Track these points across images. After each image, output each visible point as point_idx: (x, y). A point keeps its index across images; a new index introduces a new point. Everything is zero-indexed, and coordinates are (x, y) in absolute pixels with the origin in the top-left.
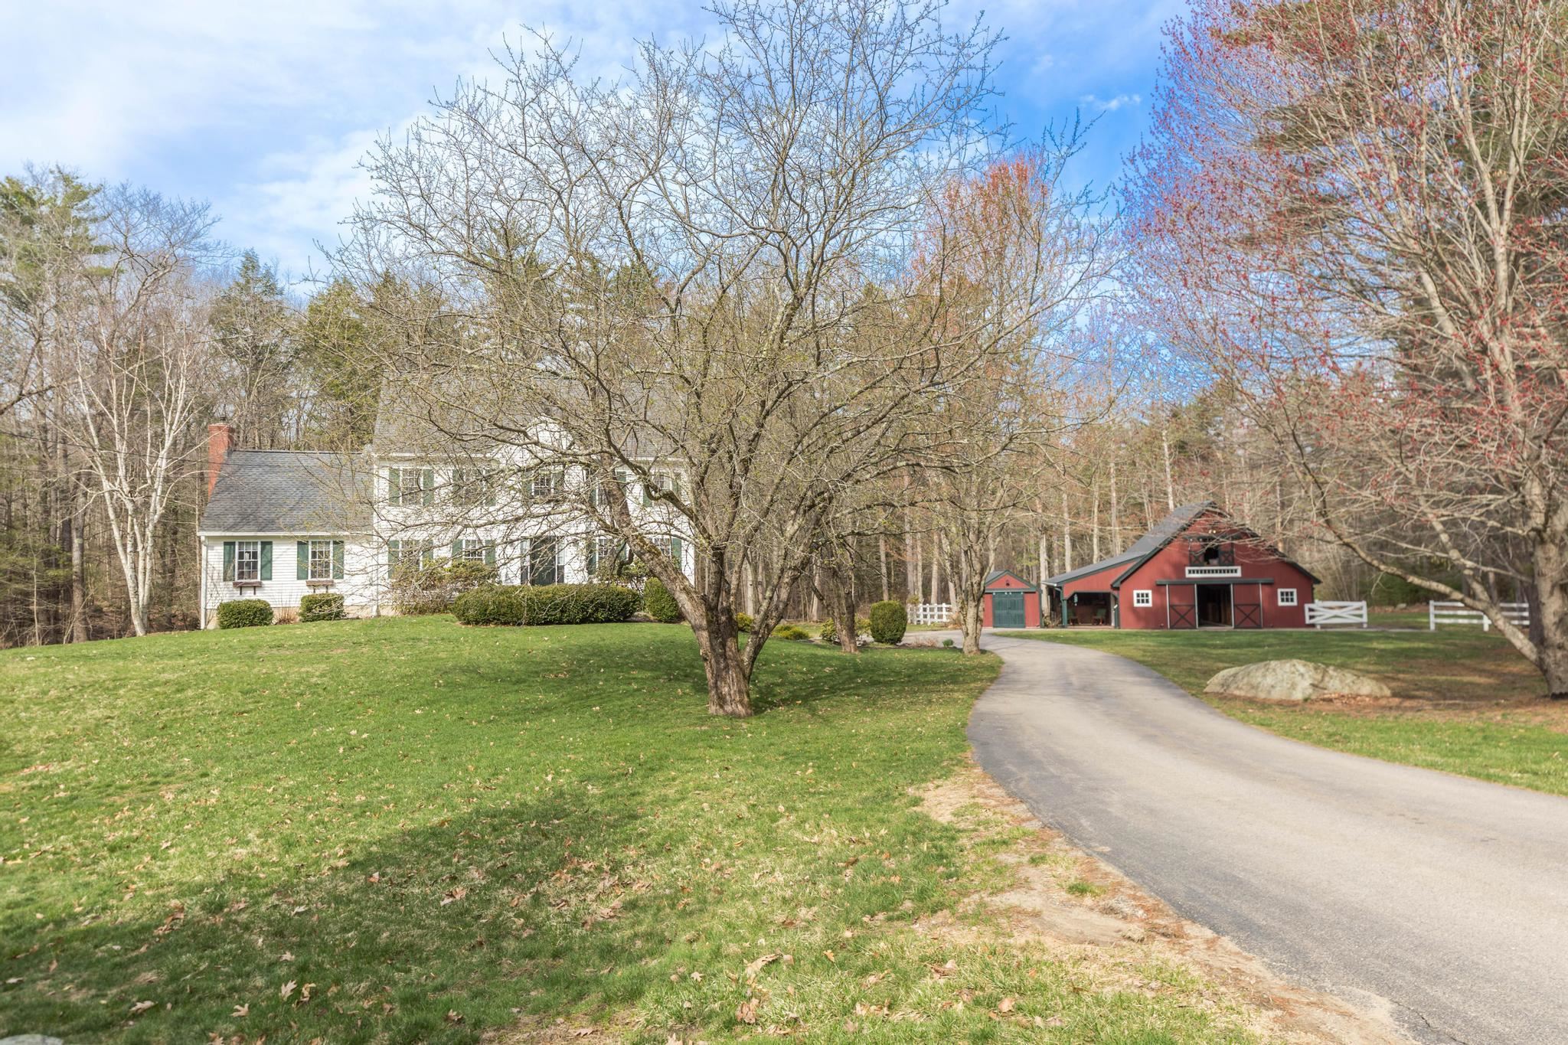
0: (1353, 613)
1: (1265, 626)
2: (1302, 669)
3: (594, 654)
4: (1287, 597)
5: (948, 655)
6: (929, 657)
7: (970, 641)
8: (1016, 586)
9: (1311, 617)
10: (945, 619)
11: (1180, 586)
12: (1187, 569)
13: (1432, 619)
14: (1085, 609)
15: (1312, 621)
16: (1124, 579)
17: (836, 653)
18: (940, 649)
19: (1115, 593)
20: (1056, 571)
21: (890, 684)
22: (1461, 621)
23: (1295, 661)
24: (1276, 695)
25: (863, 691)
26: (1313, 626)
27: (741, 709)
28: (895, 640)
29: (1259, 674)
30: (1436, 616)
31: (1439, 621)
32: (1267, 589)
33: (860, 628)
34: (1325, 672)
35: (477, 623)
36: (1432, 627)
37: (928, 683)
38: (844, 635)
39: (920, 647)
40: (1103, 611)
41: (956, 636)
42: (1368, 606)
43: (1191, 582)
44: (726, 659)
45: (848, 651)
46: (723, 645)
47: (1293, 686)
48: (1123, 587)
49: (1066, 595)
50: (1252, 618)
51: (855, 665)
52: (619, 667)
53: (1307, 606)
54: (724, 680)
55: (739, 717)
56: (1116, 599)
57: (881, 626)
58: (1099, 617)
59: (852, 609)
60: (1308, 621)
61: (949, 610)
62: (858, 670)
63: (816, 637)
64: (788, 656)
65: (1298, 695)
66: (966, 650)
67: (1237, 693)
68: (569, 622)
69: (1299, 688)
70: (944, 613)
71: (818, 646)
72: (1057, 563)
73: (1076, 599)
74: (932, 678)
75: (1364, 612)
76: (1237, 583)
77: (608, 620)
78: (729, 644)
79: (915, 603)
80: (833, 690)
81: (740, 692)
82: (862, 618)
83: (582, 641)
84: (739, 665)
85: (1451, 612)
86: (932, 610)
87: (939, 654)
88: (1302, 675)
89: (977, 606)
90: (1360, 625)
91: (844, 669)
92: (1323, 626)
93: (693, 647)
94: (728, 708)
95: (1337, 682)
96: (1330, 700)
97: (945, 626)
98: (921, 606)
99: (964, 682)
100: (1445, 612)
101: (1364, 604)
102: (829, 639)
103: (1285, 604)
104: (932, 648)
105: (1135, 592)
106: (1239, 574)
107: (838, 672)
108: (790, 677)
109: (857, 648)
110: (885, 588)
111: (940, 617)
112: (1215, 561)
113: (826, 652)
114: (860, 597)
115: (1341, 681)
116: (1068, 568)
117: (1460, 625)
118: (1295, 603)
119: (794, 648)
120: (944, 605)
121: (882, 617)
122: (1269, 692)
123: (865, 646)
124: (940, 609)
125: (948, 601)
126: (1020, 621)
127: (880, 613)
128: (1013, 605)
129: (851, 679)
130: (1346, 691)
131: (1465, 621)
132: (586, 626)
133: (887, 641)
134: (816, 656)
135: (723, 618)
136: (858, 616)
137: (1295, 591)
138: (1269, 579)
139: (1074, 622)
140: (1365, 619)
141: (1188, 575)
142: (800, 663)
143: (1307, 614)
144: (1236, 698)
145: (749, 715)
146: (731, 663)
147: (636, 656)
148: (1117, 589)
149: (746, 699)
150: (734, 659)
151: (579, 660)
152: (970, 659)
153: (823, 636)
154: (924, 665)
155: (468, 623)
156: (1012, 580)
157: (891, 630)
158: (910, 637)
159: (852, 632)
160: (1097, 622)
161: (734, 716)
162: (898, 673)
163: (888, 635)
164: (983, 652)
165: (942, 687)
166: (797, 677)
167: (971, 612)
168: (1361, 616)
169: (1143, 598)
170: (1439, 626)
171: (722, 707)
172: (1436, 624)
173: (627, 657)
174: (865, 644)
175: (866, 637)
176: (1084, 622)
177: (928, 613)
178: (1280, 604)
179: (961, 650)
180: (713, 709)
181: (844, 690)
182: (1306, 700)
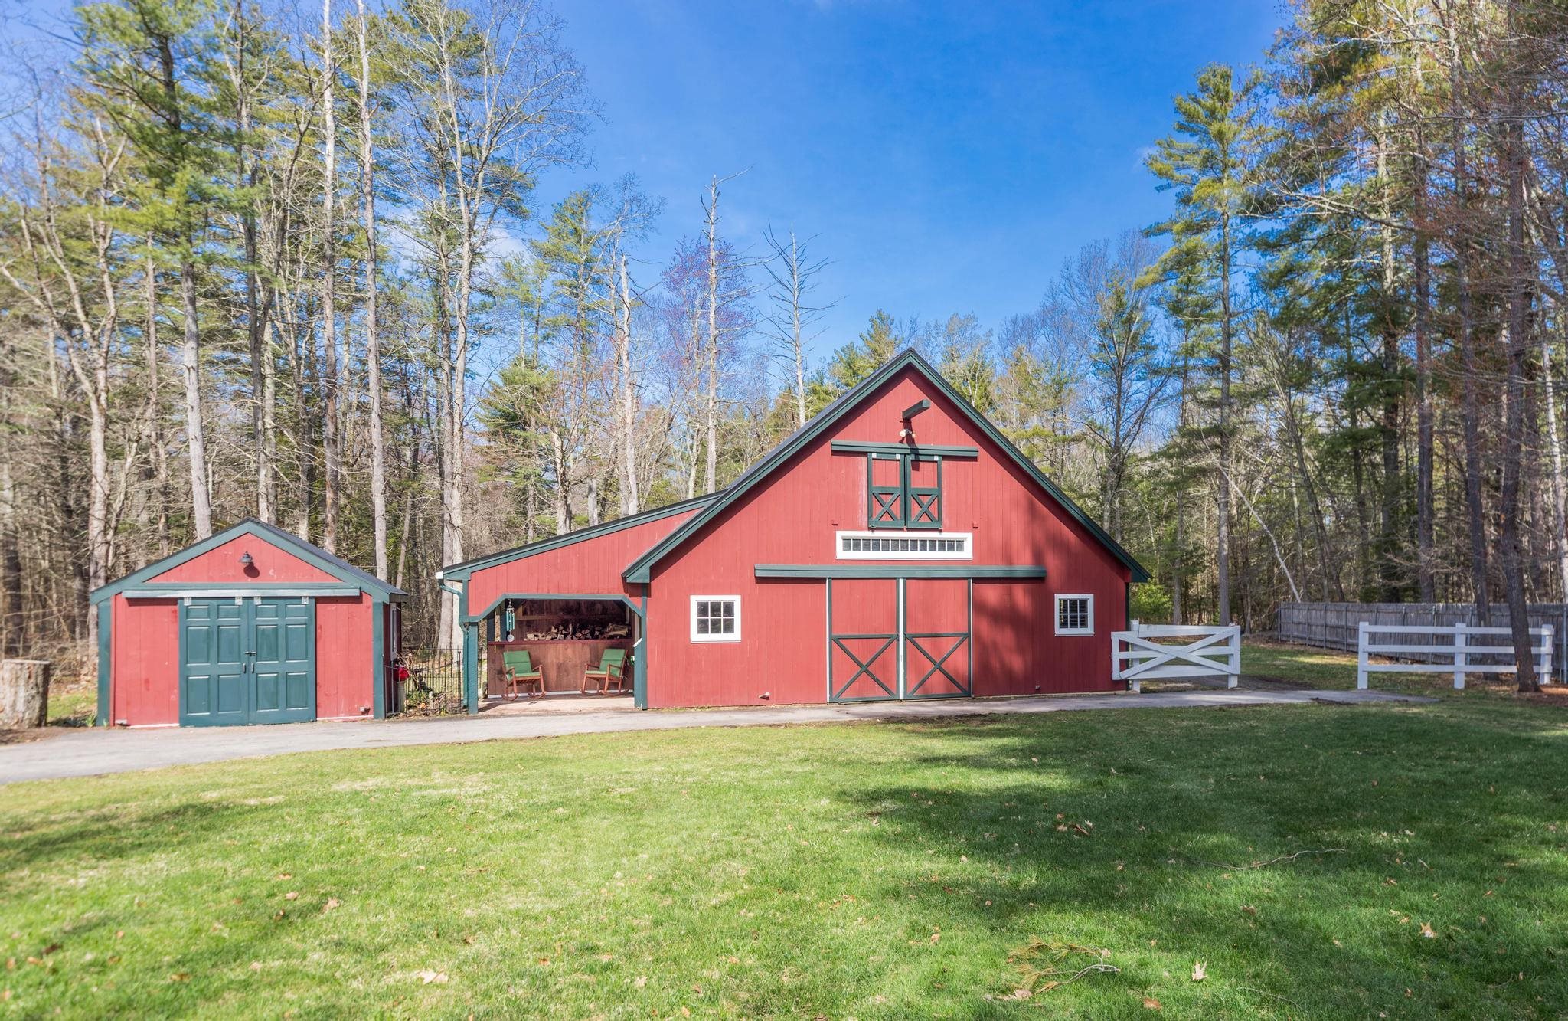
0: (1210, 652)
4: (1075, 614)
8: (285, 576)
9: (1123, 665)
12: (841, 538)
13: (1363, 664)
15: (1126, 674)
16: (660, 562)
19: (638, 602)
26: (1125, 684)
31: (1380, 666)
32: (1030, 591)
36: (1363, 682)
43: (850, 571)
53: (1116, 637)
56: (640, 621)
60: (1117, 674)
75: (1235, 649)
76: (962, 574)
90: (1223, 682)
100: (1390, 648)
101: (1234, 629)
103: (1068, 631)
105: (695, 601)
106: (967, 553)
118: (1089, 630)
126: (296, 697)
128: (268, 644)
137: (1093, 601)
138: (1038, 570)
140: (1235, 667)
141: (841, 553)
143: (1117, 655)
148: (641, 589)
168: (1224, 659)
169: (717, 617)
170: (1372, 680)
172: (1371, 675)
178: (1057, 630)
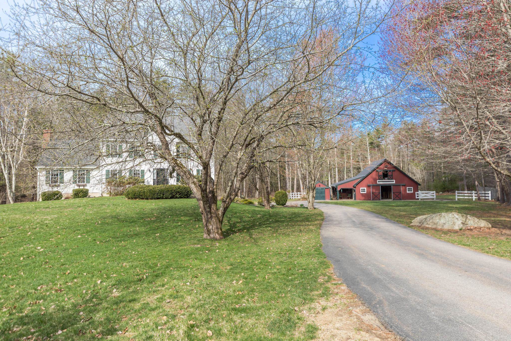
0: (431, 195)
1: (403, 199)
2: (457, 217)
3: (169, 210)
4: (410, 190)
5: (303, 210)
6: (296, 210)
7: (311, 204)
8: (322, 186)
9: (418, 196)
10: (299, 197)
11: (376, 186)
12: (378, 181)
13: (456, 197)
14: (344, 194)
16: (357, 184)
17: (263, 209)
18: (299, 207)
19: (354, 189)
20: (333, 182)
21: (283, 222)
22: (466, 197)
23: (453, 213)
24: (446, 227)
25: (272, 225)
26: (418, 199)
27: (217, 236)
28: (283, 204)
29: (437, 218)
30: (458, 196)
31: (459, 197)
32: (404, 187)
33: (272, 200)
34: (467, 217)
35: (132, 198)
36: (457, 199)
37: (297, 221)
38: (265, 203)
39: (292, 207)
40: (350, 195)
41: (305, 203)
42: (437, 192)
43: (379, 185)
44: (211, 213)
45: (267, 208)
46: (210, 207)
47: (454, 224)
48: (357, 187)
49: (338, 189)
50: (399, 197)
51: (269, 214)
52: (177, 215)
53: (416, 193)
54: (210, 223)
55: (216, 239)
56: (354, 191)
57: (279, 199)
58: (349, 196)
59: (268, 194)
60: (416, 198)
61: (301, 194)
62: (270, 216)
63: (256, 203)
64: (244, 210)
65: (457, 228)
66: (309, 208)
67: (427, 226)
68: (166, 198)
69: (457, 224)
70: (299, 195)
71: (257, 207)
72: (333, 180)
73: (342, 191)
74: (299, 219)
75: (435, 194)
76: (394, 185)
77: (181, 198)
78: (212, 206)
79: (289, 192)
80: (260, 225)
81: (217, 228)
82: (272, 197)
83: (167, 205)
84: (217, 216)
85: (463, 195)
86: (295, 194)
87: (299, 209)
88: (457, 219)
89: (313, 192)
90: (433, 199)
91: (265, 215)
92: (421, 199)
93: (196, 208)
94: (212, 236)
95: (472, 222)
96: (471, 230)
97: (299, 199)
98: (291, 193)
99: (312, 221)
100: (461, 195)
101: (434, 192)
102: (261, 204)
103: (409, 192)
104: (296, 207)
105: (361, 188)
106: (394, 182)
107: (263, 217)
108: (244, 219)
109: (270, 207)
110: (279, 187)
111: (298, 197)
112: (387, 178)
113: (259, 209)
114: (272, 190)
115: (474, 221)
116: (337, 181)
117: (466, 199)
118: (412, 192)
119: (247, 208)
120: (299, 193)
121: (279, 197)
122: (443, 226)
123: (273, 207)
124: (298, 194)
125: (300, 192)
126: (324, 198)
127: (278, 195)
128: (321, 193)
129: (268, 220)
130: (476, 226)
131: (467, 197)
132: (172, 200)
133: (281, 205)
134: (255, 210)
135: (210, 195)
136: (270, 196)
137: (412, 188)
138: (404, 184)
139: (341, 198)
140: (435, 197)
141: (378, 183)
142: (248, 213)
143: (416, 195)
144: (427, 228)
145: (221, 239)
146: (213, 215)
147: (185, 211)
148: (355, 187)
149: (220, 231)
150: (215, 213)
151: (162, 213)
152: (310, 211)
153: (259, 203)
154: (295, 213)
155: (129, 198)
156: (321, 184)
157: (282, 201)
158: (288, 203)
159: (269, 202)
160: (348, 198)
161: (215, 239)
162: (286, 217)
163: (281, 202)
164: (315, 208)
165: (304, 223)
166: (247, 219)
167: (311, 194)
168: (433, 196)
169: (363, 190)
170: (458, 199)
171: (209, 235)
173: (182, 211)
174: (273, 206)
175: (273, 203)
176: (344, 198)
177: (293, 195)
178: (408, 192)
179: (307, 208)
180: (205, 236)
181: (264, 224)
182: (461, 230)
